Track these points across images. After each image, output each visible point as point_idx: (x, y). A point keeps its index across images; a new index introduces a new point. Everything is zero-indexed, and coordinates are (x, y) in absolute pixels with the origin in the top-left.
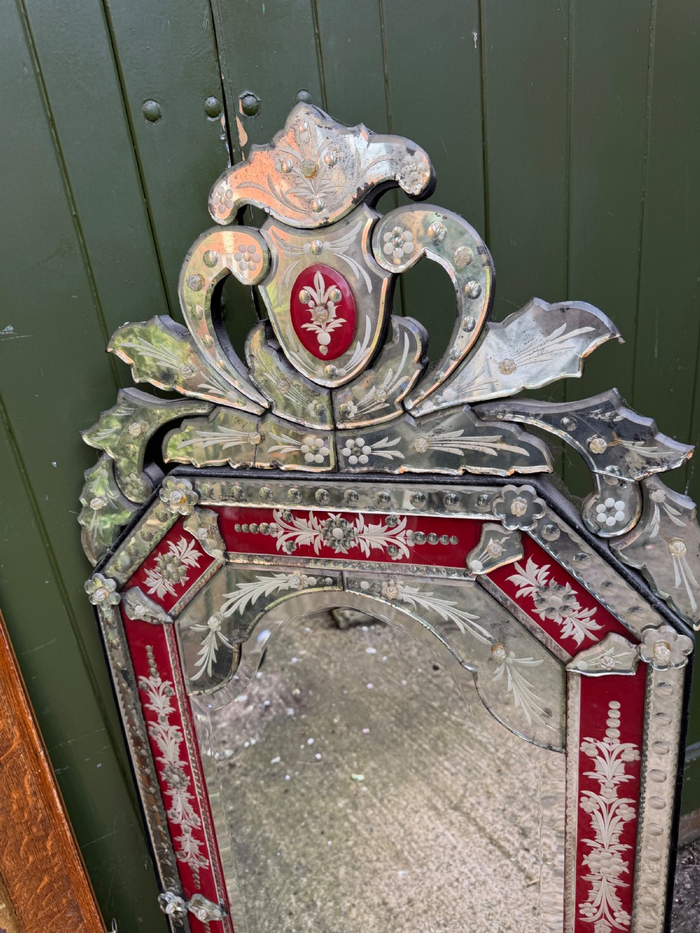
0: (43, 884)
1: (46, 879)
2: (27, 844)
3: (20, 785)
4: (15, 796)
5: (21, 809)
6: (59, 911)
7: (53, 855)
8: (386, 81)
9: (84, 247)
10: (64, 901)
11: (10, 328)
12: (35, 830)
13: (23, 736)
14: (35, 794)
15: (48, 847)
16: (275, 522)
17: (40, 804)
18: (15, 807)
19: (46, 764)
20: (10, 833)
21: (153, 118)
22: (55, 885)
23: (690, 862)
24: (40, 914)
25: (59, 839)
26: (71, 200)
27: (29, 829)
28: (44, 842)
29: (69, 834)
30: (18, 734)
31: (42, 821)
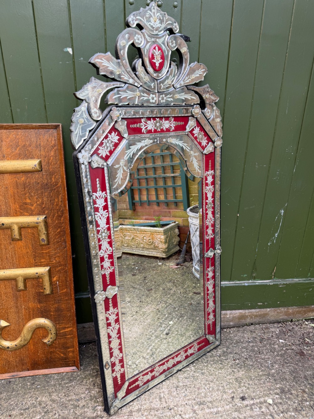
0: (58, 231)
1: (59, 230)
2: (56, 217)
3: (58, 197)
4: (56, 200)
5: (57, 205)
6: (60, 242)
7: (63, 223)
8: (202, 2)
9: (106, 39)
10: (63, 239)
11: (82, 58)
12: (59, 213)
13: (62, 182)
14: (61, 201)
15: (62, 220)
16: (142, 123)
17: (62, 205)
18: (55, 204)
19: (66, 192)
20: (53, 211)
21: (131, 4)
22: (61, 233)
23: (281, 326)
24: (55, 240)
25: (65, 218)
26: (105, 24)
27: (58, 212)
28: (61, 218)
29: (68, 216)
30: (61, 181)
31: (62, 211)
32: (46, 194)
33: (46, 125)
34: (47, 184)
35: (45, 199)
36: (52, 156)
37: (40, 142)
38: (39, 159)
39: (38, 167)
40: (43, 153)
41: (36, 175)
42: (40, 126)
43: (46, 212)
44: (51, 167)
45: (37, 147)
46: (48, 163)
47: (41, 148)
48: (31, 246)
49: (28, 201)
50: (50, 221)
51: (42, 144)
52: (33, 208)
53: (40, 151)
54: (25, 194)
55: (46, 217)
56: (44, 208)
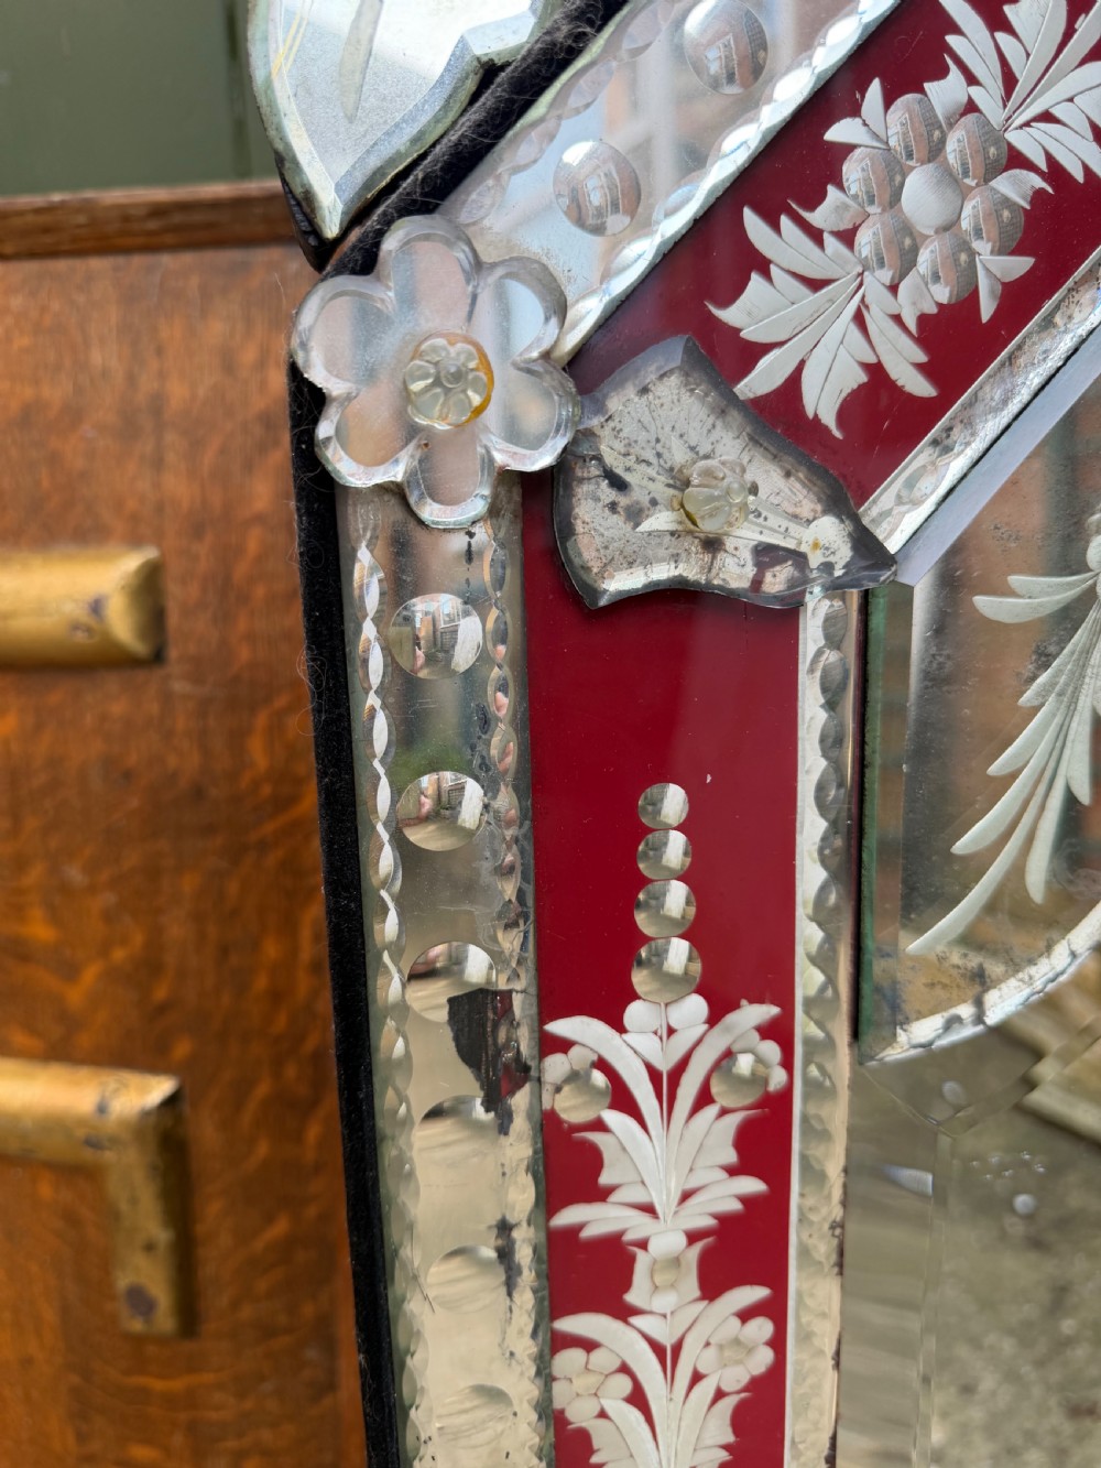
0: (271, 1235)
1: (280, 1227)
2: (264, 1102)
3: (289, 927)
4: (272, 950)
5: (276, 996)
6: (289, 1330)
10: (307, 1309)
12: (291, 1071)
18: (261, 983)
20: (234, 1050)
24: (246, 1312)
27: (279, 1062)
32: (189, 883)
33: (215, 205)
34: (198, 793)
35: (177, 929)
36: (259, 519)
37: (162, 375)
38: (135, 541)
39: (122, 625)
40: (178, 487)
41: (112, 700)
42: (158, 211)
43: (182, 1049)
44: (242, 624)
45: (128, 429)
46: (225, 593)
47: (170, 437)
48: (50, 1315)
49: (40, 930)
50: (206, 1132)
51: (177, 392)
52: (75, 996)
53: (158, 463)
54: (20, 864)
55: (171, 1102)
56: (162, 1009)
